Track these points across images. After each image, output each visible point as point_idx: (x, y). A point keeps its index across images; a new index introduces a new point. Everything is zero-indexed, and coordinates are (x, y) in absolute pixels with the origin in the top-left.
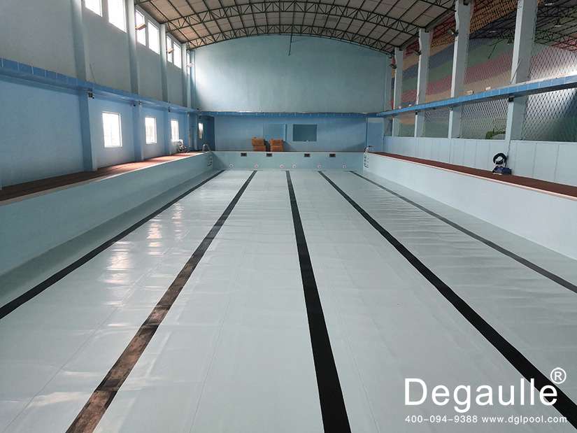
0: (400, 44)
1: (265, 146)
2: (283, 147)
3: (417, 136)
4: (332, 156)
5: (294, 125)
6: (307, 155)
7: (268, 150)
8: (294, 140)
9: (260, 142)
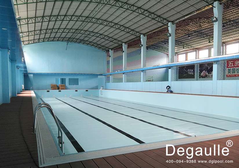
0: (111, 48)
1: (57, 87)
3: (124, 82)
4: (87, 91)
5: (69, 79)
6: (76, 91)
7: (59, 89)
8: (69, 85)
9: (54, 85)
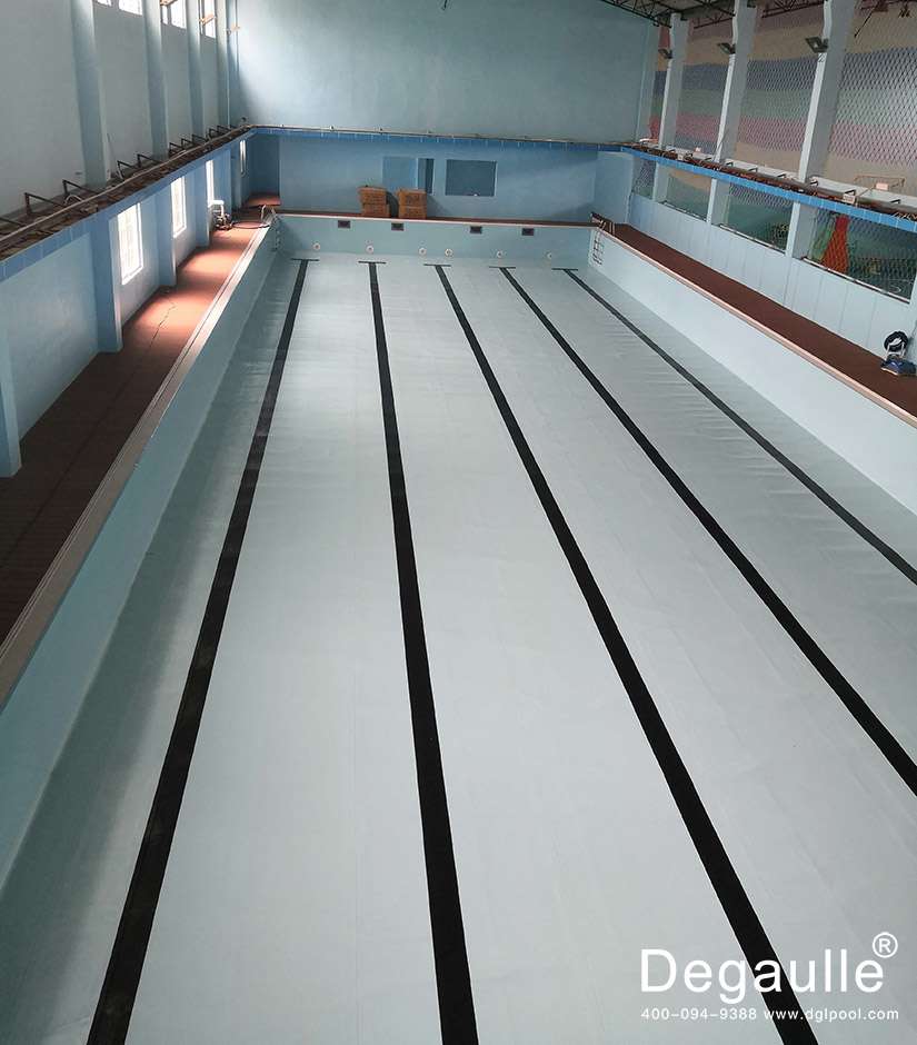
0: (683, 6)
1: (388, 205)
2: (425, 209)
3: (712, 222)
4: (528, 232)
5: (449, 161)
6: (476, 230)
7: (394, 215)
8: (447, 193)
